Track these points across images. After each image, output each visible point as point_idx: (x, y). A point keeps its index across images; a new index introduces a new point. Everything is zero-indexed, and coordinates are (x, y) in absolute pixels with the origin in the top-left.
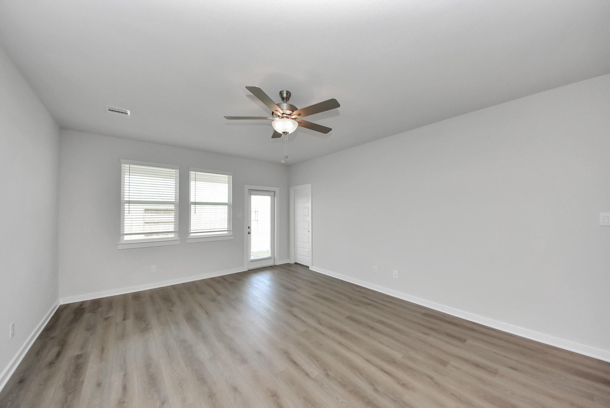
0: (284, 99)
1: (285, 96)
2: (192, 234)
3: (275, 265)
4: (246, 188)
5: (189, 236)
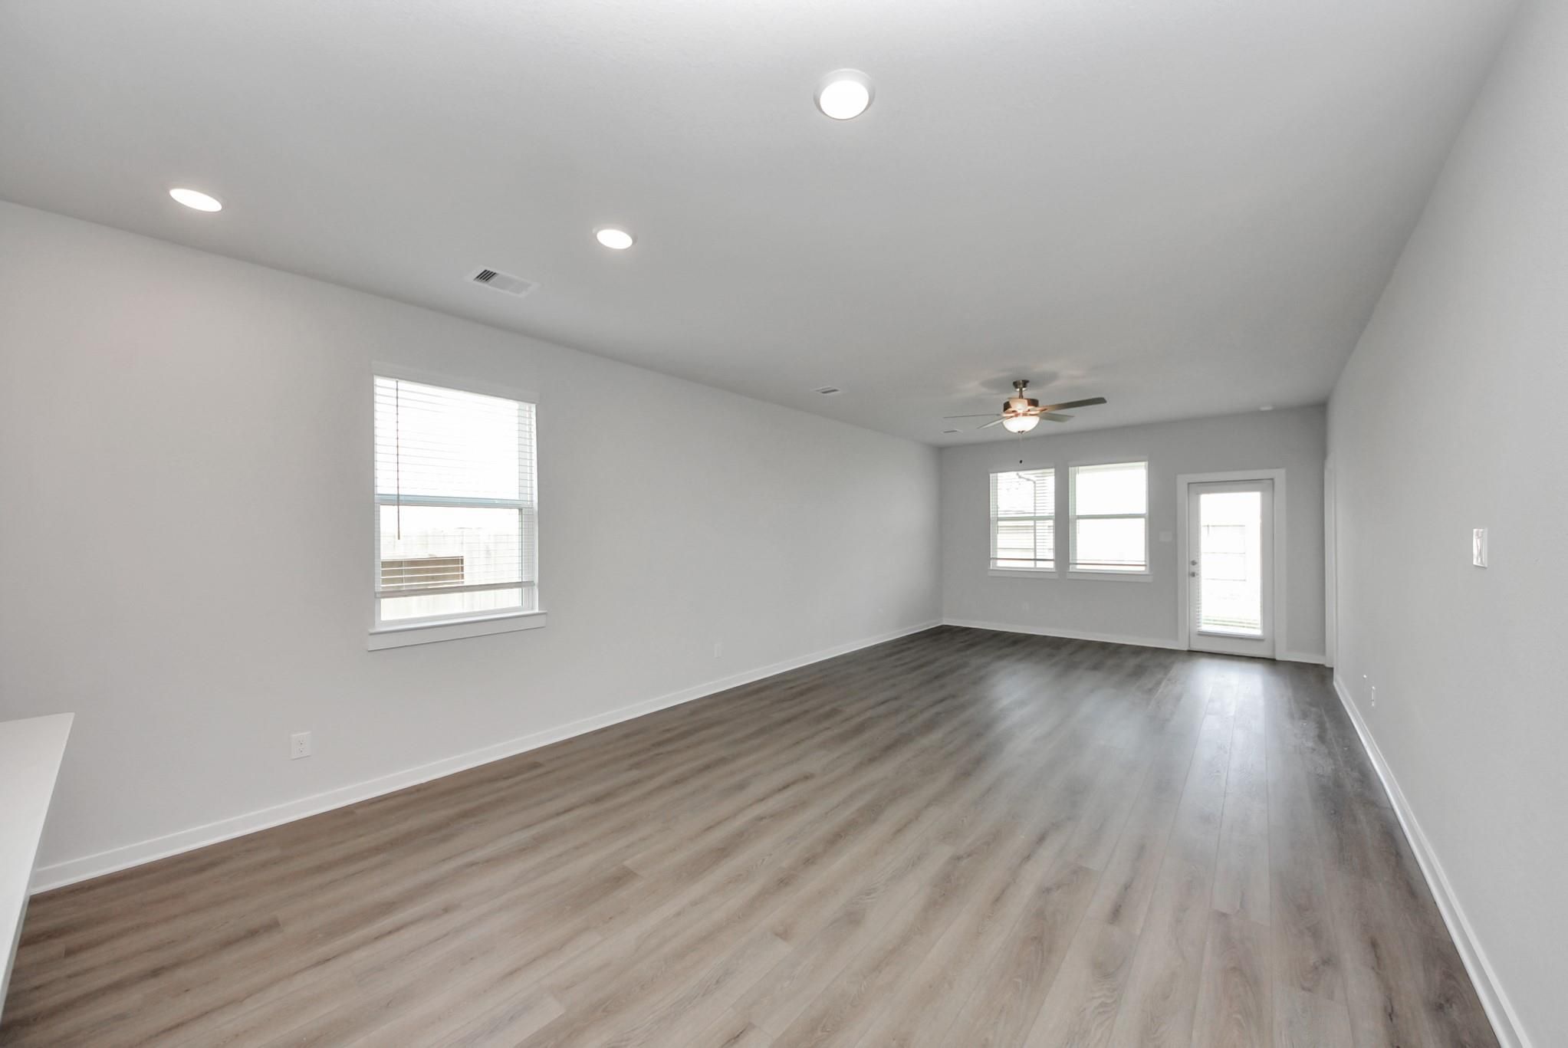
2: (1079, 567)
3: (1272, 658)
4: (1182, 481)
5: (1071, 568)
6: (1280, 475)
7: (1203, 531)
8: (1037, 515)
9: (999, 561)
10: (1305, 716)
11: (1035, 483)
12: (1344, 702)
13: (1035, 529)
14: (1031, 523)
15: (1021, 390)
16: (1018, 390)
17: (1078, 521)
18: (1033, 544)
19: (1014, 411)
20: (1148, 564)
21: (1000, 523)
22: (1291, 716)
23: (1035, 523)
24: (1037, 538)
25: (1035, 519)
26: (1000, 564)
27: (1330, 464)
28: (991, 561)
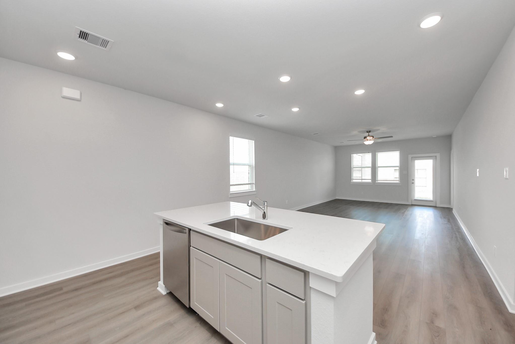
2: (379, 181)
3: (436, 206)
4: (410, 156)
5: (377, 182)
6: (438, 155)
7: (416, 171)
8: (362, 166)
9: (354, 180)
10: (445, 218)
11: (362, 156)
12: (455, 215)
13: (362, 170)
14: (360, 169)
15: (369, 133)
16: (368, 133)
17: (378, 168)
18: (361, 176)
19: (367, 139)
20: (400, 180)
21: (354, 169)
22: (441, 218)
23: (362, 169)
24: (362, 173)
25: (362, 168)
26: (354, 181)
27: (452, 152)
28: (352, 180)
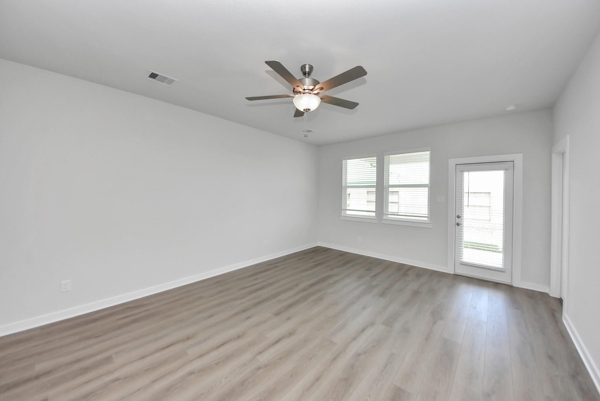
0: (306, 73)
1: (307, 70)
2: (389, 216)
3: (510, 284)
4: (452, 162)
5: (384, 217)
6: (518, 158)
8: (367, 184)
9: (347, 211)
17: (389, 188)
20: (429, 216)
